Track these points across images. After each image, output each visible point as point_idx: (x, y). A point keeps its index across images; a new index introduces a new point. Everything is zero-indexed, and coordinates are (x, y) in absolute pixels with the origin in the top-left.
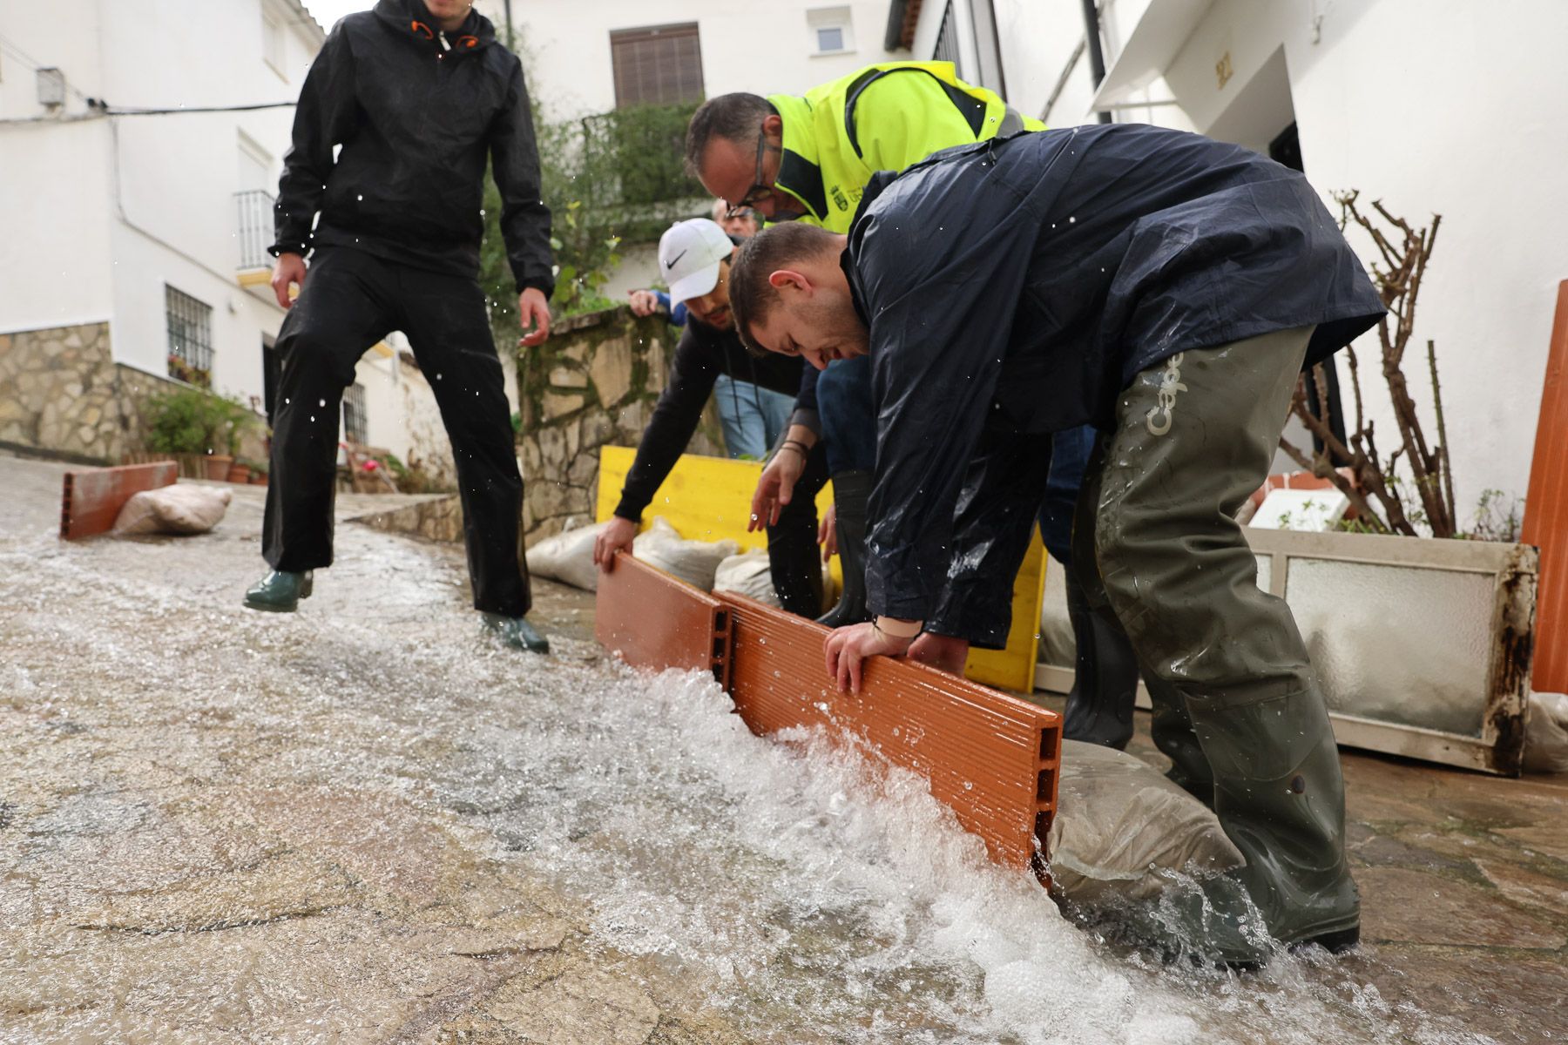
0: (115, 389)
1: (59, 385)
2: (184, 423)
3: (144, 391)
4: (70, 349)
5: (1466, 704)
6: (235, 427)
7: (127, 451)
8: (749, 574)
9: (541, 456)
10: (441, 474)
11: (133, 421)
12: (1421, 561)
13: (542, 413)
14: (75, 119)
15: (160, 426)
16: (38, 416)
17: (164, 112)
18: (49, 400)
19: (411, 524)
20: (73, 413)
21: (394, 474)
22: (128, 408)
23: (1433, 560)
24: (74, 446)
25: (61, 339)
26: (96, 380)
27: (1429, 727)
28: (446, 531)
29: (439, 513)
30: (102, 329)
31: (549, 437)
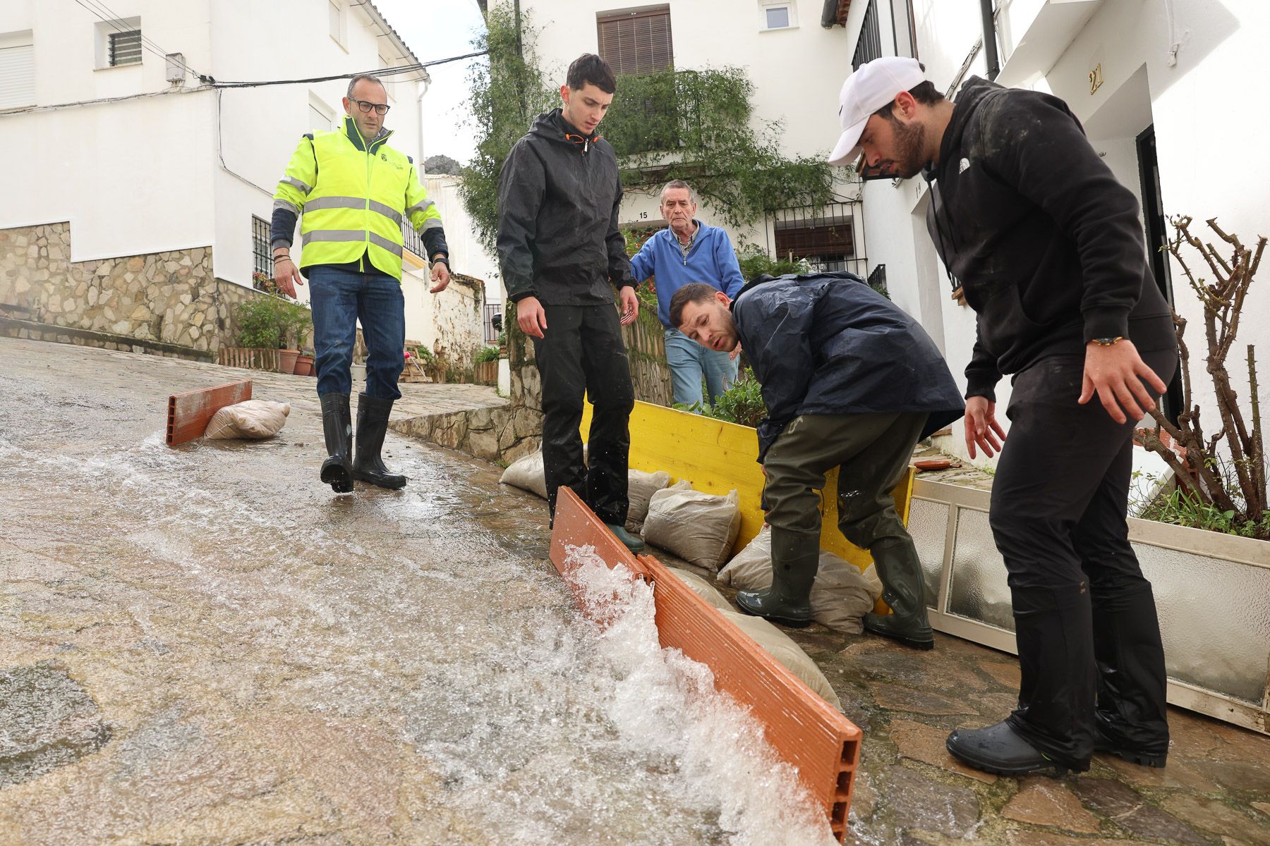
0: (215, 299)
1: (176, 294)
2: (265, 325)
3: (235, 299)
4: (183, 267)
5: (1250, 676)
6: (302, 327)
7: (222, 346)
8: (674, 506)
9: (523, 388)
10: (461, 359)
11: (228, 322)
12: (1217, 553)
13: (525, 355)
14: (192, 92)
15: (247, 327)
16: (161, 318)
17: (255, 85)
18: (169, 306)
19: (424, 432)
20: (185, 316)
21: (423, 362)
22: (223, 314)
23: (1227, 553)
24: (185, 341)
25: (178, 260)
26: (202, 292)
27: (1219, 691)
28: (450, 439)
29: (445, 425)
30: (206, 252)
31: (530, 374)
